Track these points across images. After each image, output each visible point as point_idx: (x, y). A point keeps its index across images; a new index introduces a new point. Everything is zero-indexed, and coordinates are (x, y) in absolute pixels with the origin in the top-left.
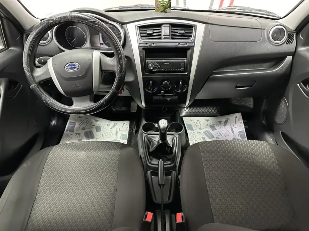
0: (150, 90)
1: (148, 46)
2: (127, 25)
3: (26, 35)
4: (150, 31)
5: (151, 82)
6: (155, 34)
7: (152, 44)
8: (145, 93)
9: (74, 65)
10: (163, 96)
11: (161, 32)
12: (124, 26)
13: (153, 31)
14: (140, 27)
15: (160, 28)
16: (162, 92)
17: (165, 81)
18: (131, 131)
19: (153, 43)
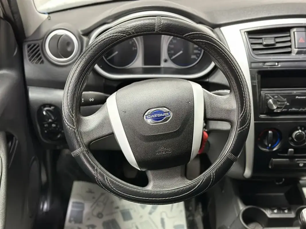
0: (266, 147)
1: (268, 68)
2: (222, 29)
3: (29, 46)
4: (269, 40)
5: (270, 132)
6: (278, 45)
7: (277, 64)
8: (257, 152)
9: (162, 112)
10: (291, 158)
11: (290, 41)
12: (217, 30)
13: (275, 40)
14: (250, 33)
15: (288, 35)
16: (290, 150)
17: (298, 130)
18: (191, 218)
19: (278, 62)
